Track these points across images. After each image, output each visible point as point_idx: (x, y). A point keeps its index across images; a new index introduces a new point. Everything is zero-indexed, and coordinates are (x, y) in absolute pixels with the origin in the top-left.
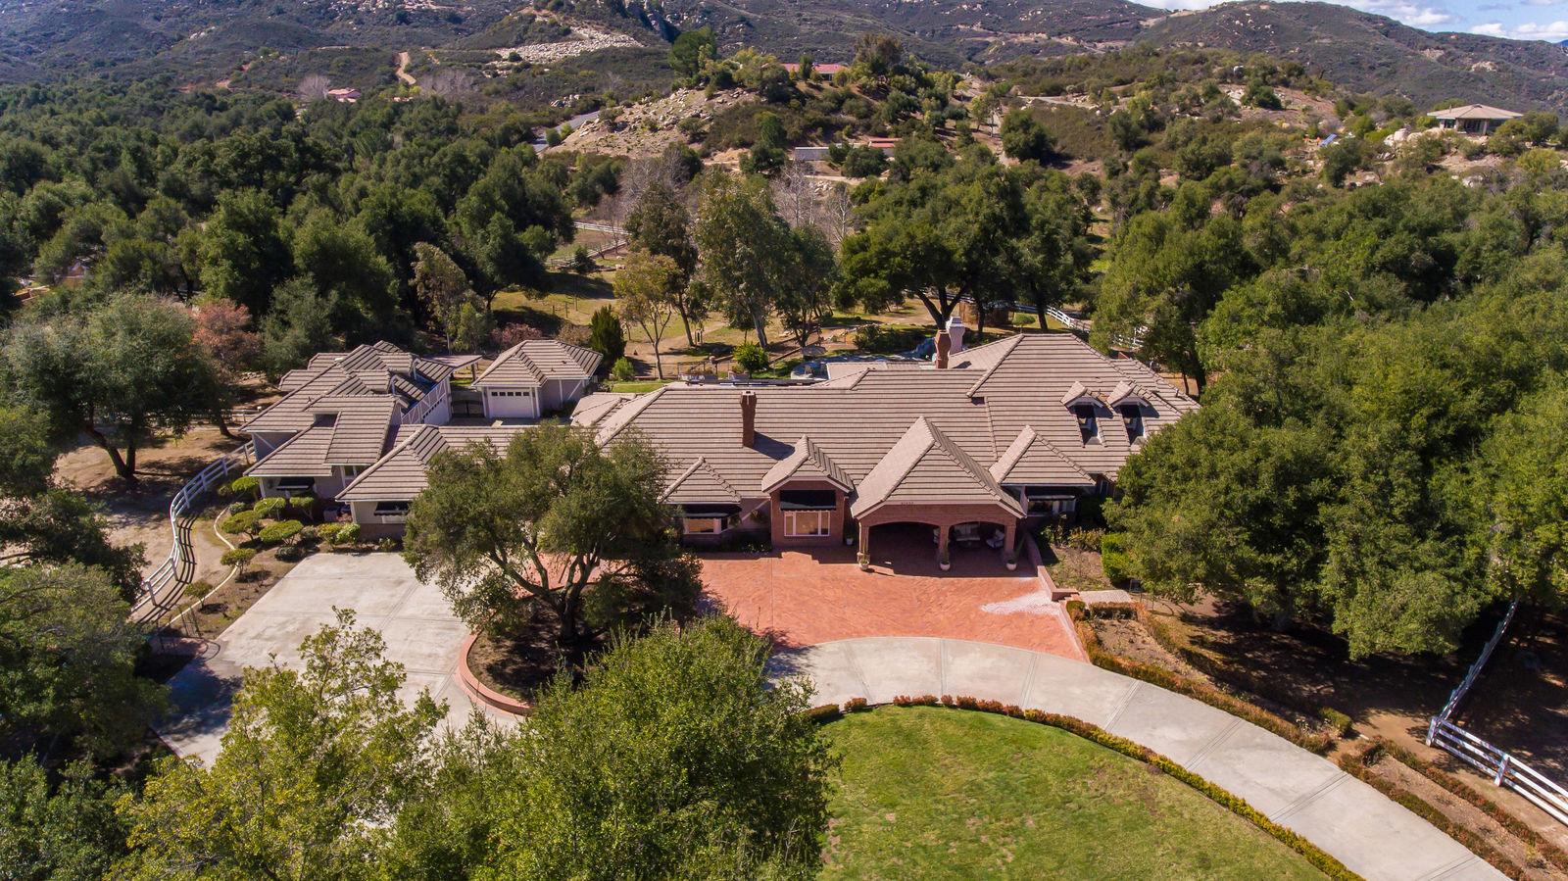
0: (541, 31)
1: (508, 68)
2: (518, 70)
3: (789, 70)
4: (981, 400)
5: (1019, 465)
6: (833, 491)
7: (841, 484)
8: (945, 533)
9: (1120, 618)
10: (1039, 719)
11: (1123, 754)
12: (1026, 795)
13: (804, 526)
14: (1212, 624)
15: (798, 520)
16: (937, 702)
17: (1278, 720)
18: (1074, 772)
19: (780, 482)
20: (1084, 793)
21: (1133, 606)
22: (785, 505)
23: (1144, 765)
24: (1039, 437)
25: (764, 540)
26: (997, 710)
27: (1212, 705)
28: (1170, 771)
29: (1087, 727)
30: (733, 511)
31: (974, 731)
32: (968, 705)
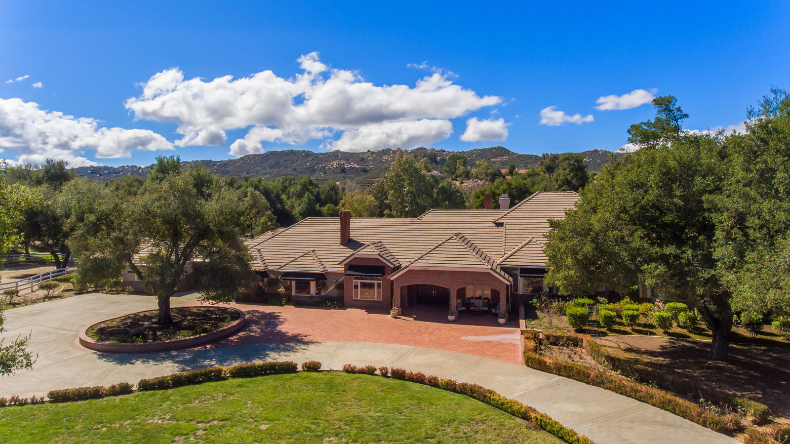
3: (503, 171)
4: (501, 225)
5: (516, 254)
6: (384, 267)
7: (388, 261)
8: (453, 294)
9: (568, 345)
10: (451, 387)
11: (510, 413)
12: (396, 430)
13: (367, 294)
14: (652, 354)
15: (361, 287)
16: (376, 372)
17: (680, 400)
18: (454, 420)
19: (348, 257)
20: (452, 434)
21: (580, 336)
22: (349, 272)
23: (525, 422)
24: (534, 240)
25: (339, 302)
26: (419, 379)
27: (622, 394)
28: (546, 426)
29: (486, 391)
30: (321, 278)
31: (393, 389)
32: (399, 375)
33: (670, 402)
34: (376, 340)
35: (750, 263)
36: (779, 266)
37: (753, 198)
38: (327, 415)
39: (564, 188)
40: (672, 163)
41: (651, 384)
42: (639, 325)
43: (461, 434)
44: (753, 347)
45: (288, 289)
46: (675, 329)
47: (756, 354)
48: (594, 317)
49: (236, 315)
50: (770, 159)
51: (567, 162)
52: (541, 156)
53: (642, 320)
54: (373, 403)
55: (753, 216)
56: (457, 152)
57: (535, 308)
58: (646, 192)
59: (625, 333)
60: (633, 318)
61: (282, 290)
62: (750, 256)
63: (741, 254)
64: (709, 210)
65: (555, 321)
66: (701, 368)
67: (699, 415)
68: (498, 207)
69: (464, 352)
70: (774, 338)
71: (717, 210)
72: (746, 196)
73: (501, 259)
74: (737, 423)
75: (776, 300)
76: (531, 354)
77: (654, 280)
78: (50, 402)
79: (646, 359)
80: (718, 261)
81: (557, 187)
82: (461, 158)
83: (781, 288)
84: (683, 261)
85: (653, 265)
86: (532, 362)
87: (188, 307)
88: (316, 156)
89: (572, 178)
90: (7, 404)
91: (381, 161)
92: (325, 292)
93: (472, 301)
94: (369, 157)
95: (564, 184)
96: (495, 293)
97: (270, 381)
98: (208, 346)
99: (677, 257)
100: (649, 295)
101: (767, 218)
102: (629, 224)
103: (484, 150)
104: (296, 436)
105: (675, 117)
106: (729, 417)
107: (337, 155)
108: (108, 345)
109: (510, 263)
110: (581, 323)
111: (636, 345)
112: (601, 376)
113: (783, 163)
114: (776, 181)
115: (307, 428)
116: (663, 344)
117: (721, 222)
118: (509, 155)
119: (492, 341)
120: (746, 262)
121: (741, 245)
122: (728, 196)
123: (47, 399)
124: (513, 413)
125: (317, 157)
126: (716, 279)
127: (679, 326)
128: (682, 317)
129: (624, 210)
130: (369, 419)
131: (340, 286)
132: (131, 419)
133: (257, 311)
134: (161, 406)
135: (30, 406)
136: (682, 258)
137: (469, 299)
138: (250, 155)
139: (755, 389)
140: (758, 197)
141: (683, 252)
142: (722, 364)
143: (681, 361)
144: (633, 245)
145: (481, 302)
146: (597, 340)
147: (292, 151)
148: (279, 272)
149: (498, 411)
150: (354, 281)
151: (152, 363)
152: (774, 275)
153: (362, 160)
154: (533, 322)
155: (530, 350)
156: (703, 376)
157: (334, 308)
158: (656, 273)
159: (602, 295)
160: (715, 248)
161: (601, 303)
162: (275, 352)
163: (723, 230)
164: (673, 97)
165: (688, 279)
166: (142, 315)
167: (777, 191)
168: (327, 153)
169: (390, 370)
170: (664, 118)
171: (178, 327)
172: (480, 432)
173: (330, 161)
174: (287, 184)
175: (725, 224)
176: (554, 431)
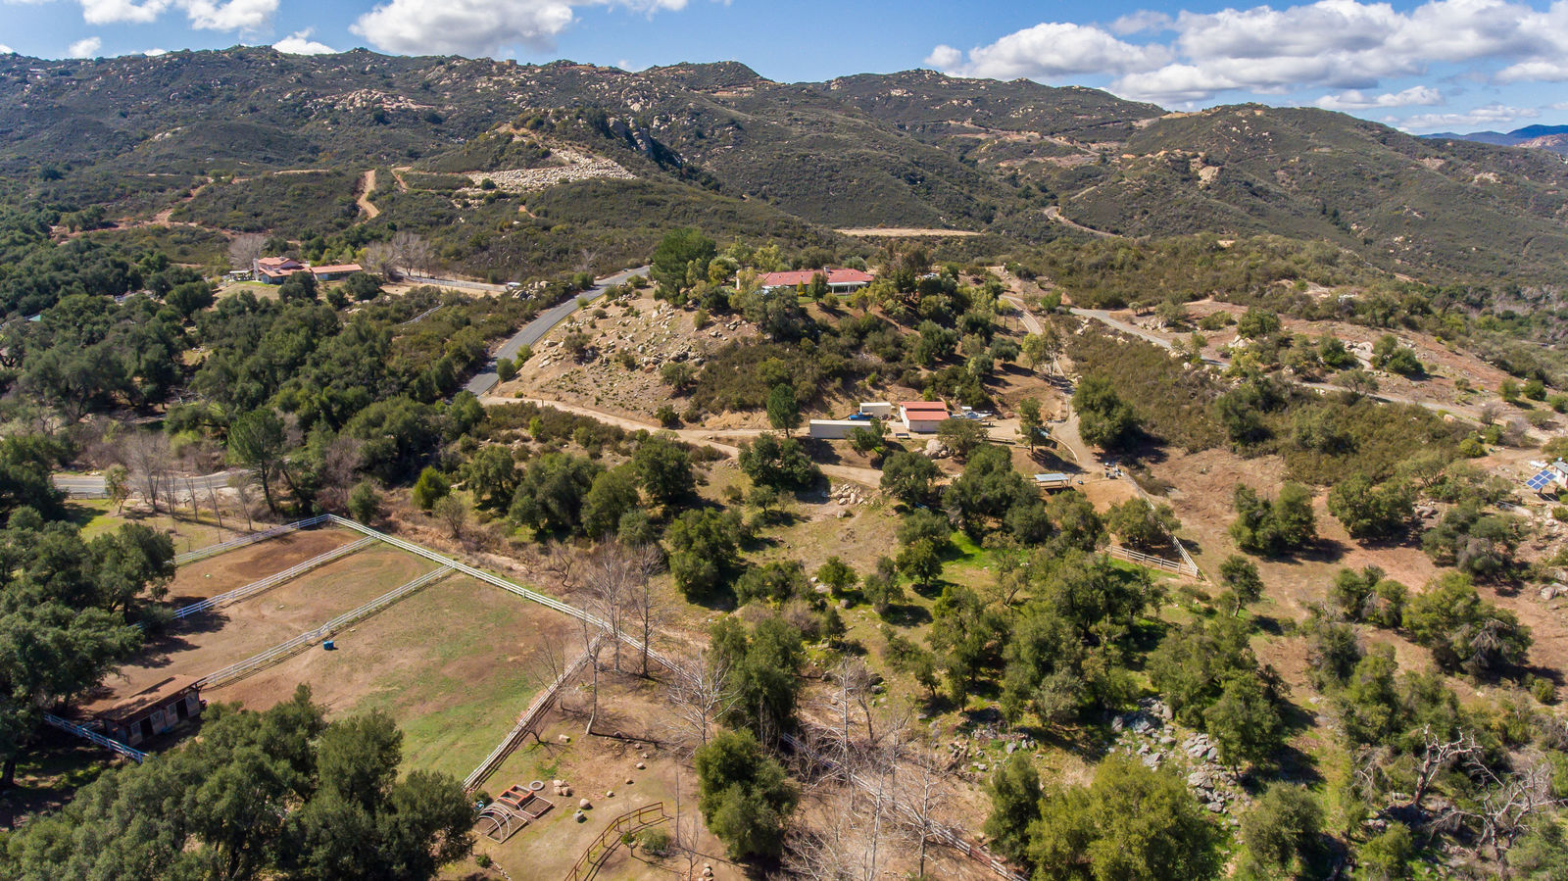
0: (519, 153)
1: (480, 197)
2: (491, 200)
91: (472, 93)
94: (440, 78)
107: (361, 64)
118: (754, 83)
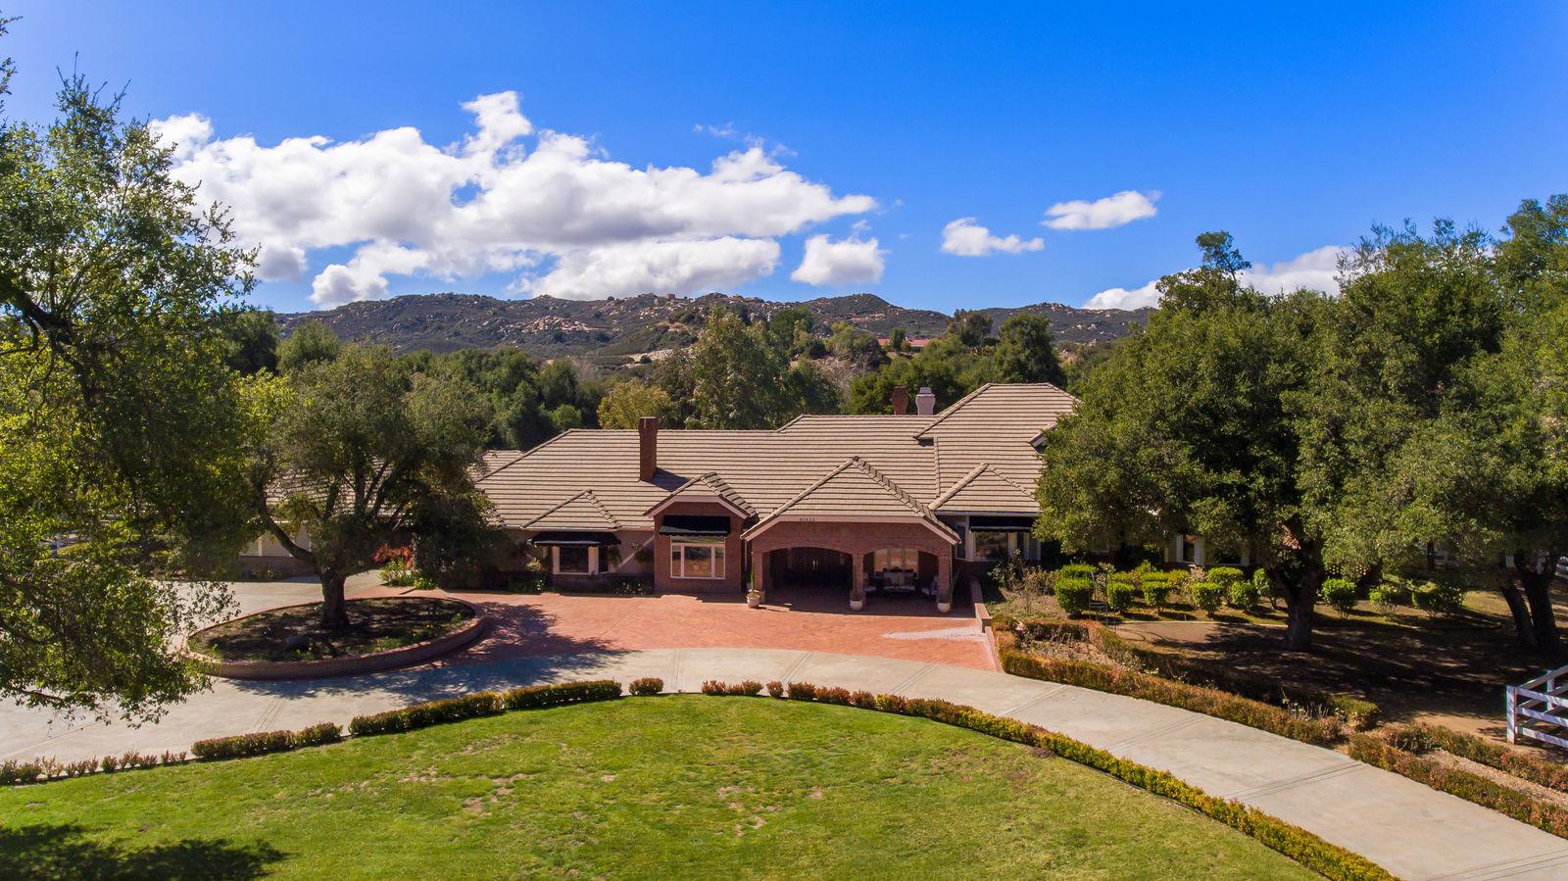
0: (672, 339)
3: (882, 343)
4: (930, 442)
5: (962, 493)
6: (728, 519)
7: (738, 508)
8: (858, 563)
9: (1066, 638)
10: (895, 706)
11: (1004, 738)
12: (829, 771)
13: (696, 567)
14: (1197, 646)
15: (686, 556)
16: (760, 693)
17: (1254, 704)
18: (917, 753)
19: (662, 503)
20: (921, 771)
21: (1082, 623)
22: (663, 529)
23: (1029, 749)
24: (991, 467)
25: (644, 582)
26: (840, 698)
27: (1164, 702)
28: (1064, 750)
29: (958, 708)
30: (608, 541)
31: (797, 716)
32: (802, 693)
33: (1238, 707)
34: (738, 643)
35: (1350, 494)
36: (1393, 497)
37: (1351, 398)
38: (707, 757)
39: (1013, 376)
40: (1233, 341)
41: (1207, 684)
42: (1169, 606)
43: (935, 770)
44: (1344, 632)
45: (547, 562)
46: (1224, 610)
47: (1350, 642)
48: (1097, 596)
49: (469, 611)
50: (1377, 337)
51: (1018, 329)
52: (952, 316)
53: (1173, 598)
54: (776, 736)
55: (1354, 423)
56: (787, 304)
57: (997, 584)
58: (1195, 386)
59: (1149, 618)
60: (1161, 593)
61: (534, 564)
62: (1350, 484)
63: (1337, 482)
64: (1289, 416)
65: (1035, 605)
66: (1273, 663)
67: (1283, 721)
68: (911, 409)
69: (896, 657)
70: (1372, 619)
71: (1300, 413)
72: (1343, 395)
73: (937, 502)
74: (1335, 731)
75: (1390, 546)
76: (1013, 652)
77: (1211, 524)
78: (198, 760)
79: (1189, 654)
80: (1304, 492)
81: (1001, 374)
82: (804, 316)
83: (1395, 528)
84: (1252, 494)
85: (1210, 500)
86: (1015, 665)
87: (361, 600)
88: (503, 307)
89: (1027, 358)
90: (118, 767)
91: (636, 319)
92: (616, 565)
93: (886, 575)
94: (609, 311)
95: (1013, 370)
96: (928, 562)
97: (582, 715)
98: (438, 664)
99: (1243, 489)
100: (1179, 558)
101: (1373, 426)
102: (1169, 438)
103: (837, 301)
104: (670, 787)
105: (1230, 266)
106: (1324, 722)
107: (544, 305)
108: (251, 666)
109: (952, 507)
110: (1078, 602)
111: (1169, 636)
112: (1131, 678)
113: (1394, 345)
114: (1385, 371)
115: (683, 776)
116: (1210, 632)
117: (1309, 434)
118: (885, 310)
119: (936, 640)
120: (1345, 493)
121: (1337, 467)
122: (1318, 394)
123: (190, 756)
124: (1008, 737)
125: (503, 309)
126: (1300, 521)
127: (1230, 605)
128: (1236, 590)
129: (1161, 415)
130: (778, 758)
131: (646, 555)
132: (367, 778)
133: (494, 604)
134: (410, 757)
135: (162, 768)
136: (1250, 490)
137: (878, 574)
138: (360, 302)
139: (1355, 688)
140: (1360, 395)
141: (1252, 480)
142: (1302, 656)
143: (1242, 656)
144: (1178, 470)
145: (901, 577)
146: (1111, 629)
147: (451, 297)
148: (528, 531)
149: (980, 737)
150: (672, 544)
151: (347, 694)
152: (1386, 510)
153: (598, 315)
154: (999, 607)
155: (1009, 647)
156: (1278, 674)
157: (638, 594)
158: (1214, 512)
159: (1106, 560)
160: (1298, 473)
161: (1106, 572)
162: (566, 668)
163: (1312, 446)
164: (1227, 234)
165: (1260, 521)
166: (280, 614)
167: (1386, 387)
168: (523, 302)
169: (786, 687)
170: (1214, 267)
171: (366, 635)
172: (964, 765)
173: (532, 318)
174: (473, 364)
175: (1314, 436)
176: (1077, 756)
